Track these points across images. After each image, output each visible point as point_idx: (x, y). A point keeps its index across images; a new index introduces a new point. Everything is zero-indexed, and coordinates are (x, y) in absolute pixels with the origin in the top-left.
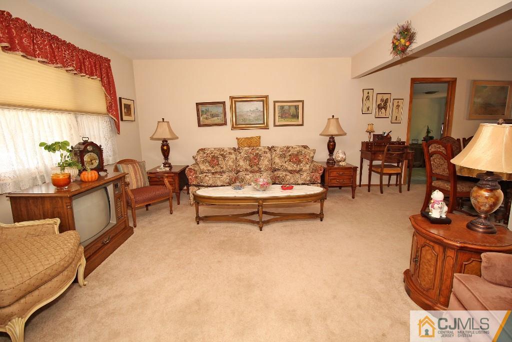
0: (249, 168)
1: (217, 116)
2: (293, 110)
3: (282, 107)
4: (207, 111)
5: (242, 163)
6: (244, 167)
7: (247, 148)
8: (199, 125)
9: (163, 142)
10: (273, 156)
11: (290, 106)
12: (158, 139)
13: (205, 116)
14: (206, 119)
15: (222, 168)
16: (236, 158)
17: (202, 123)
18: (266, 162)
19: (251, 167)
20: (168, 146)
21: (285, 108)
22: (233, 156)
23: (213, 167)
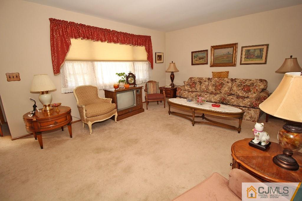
0: (214, 91)
1: (202, 58)
2: (257, 53)
3: (249, 51)
4: (197, 56)
5: (210, 88)
6: (211, 90)
7: (216, 79)
8: (192, 64)
9: (171, 73)
10: (233, 85)
11: (255, 49)
12: (170, 72)
13: (196, 59)
14: (196, 60)
15: (196, 89)
16: (208, 84)
17: (194, 63)
18: (226, 89)
19: (216, 90)
20: (173, 75)
21: (251, 51)
22: (207, 83)
23: (191, 88)
